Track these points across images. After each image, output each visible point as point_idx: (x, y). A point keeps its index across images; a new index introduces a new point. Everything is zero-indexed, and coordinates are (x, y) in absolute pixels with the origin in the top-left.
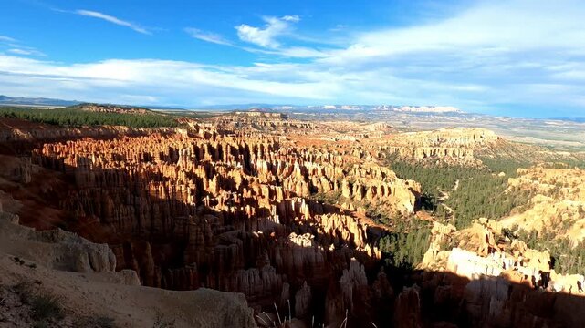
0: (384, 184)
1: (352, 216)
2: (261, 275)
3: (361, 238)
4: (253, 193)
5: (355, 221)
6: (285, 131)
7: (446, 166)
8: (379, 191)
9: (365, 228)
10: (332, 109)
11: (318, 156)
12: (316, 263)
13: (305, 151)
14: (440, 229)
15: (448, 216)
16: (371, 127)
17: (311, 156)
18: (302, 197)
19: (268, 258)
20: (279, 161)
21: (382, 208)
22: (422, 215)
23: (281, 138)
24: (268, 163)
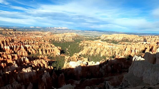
0: (52, 49)
1: (43, 59)
2: (12, 86)
3: (47, 65)
4: (4, 58)
5: (44, 60)
6: (16, 35)
7: (66, 42)
8: (50, 51)
9: (48, 62)
10: (32, 28)
11: (30, 43)
12: (34, 76)
13: (24, 41)
14: (67, 57)
15: (68, 54)
16: (46, 33)
17: (27, 43)
18: (25, 56)
19: (14, 79)
20: (14, 46)
21: (52, 55)
22: (62, 55)
23: (14, 37)
24: (10, 47)
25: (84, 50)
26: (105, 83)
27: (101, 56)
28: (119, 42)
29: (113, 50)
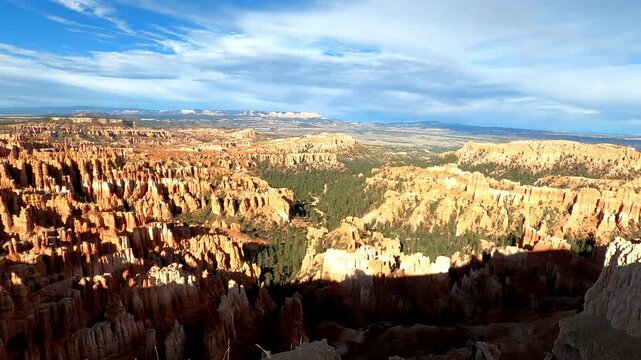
0: (257, 195)
1: (225, 234)
3: (238, 257)
4: (91, 225)
5: (229, 239)
6: (131, 142)
7: (314, 171)
8: (252, 203)
9: (241, 246)
11: (179, 170)
12: (188, 296)
13: (160, 165)
14: (315, 233)
15: (320, 219)
16: (239, 135)
17: (170, 171)
18: (162, 222)
19: (121, 305)
20: (125, 180)
21: (258, 221)
22: (297, 222)
23: (125, 150)
24: (109, 184)
25: (383, 206)
26: (474, 349)
27: (458, 234)
28: (539, 175)
29: (510, 211)
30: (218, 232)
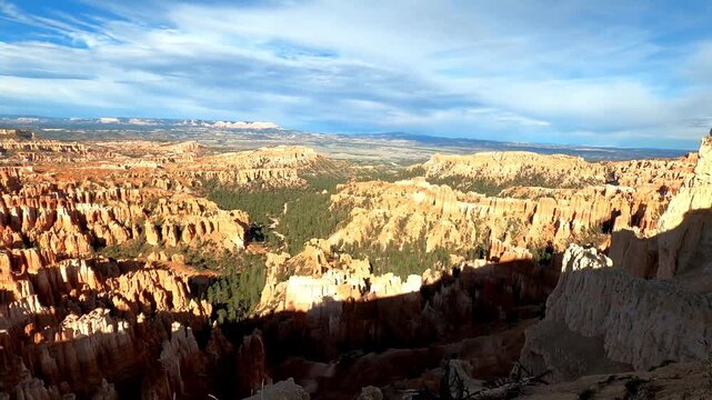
0: (204, 219)
1: (164, 268)
3: (183, 294)
5: (170, 274)
6: (30, 158)
7: (272, 189)
8: (199, 229)
9: (186, 280)
10: (112, 123)
11: (100, 193)
12: (119, 347)
13: (73, 187)
14: (275, 259)
15: (281, 243)
16: (178, 148)
17: (87, 194)
18: (79, 258)
19: (25, 369)
20: (23, 207)
21: (205, 250)
22: (254, 248)
23: (22, 169)
25: (350, 225)
26: (447, 368)
27: (428, 251)
28: (503, 186)
29: (477, 224)
30: (156, 266)
